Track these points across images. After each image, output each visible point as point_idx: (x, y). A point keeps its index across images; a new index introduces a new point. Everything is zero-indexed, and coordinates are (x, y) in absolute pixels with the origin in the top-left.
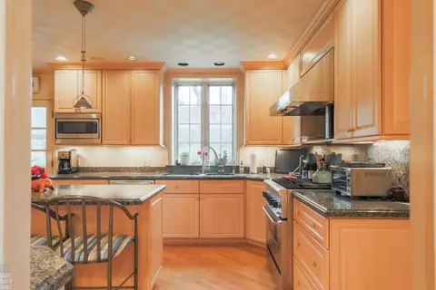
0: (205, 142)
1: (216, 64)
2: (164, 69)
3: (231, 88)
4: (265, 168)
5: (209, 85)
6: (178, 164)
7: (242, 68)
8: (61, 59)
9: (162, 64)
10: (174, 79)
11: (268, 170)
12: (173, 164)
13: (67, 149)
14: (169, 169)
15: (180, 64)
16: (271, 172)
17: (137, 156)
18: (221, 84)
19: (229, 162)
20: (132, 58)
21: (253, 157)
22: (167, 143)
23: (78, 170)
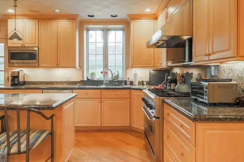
0: (106, 66)
1: (112, 16)
2: (79, 18)
3: (121, 32)
4: (143, 82)
6: (88, 80)
7: (129, 19)
8: (11, 11)
9: (78, 15)
10: (85, 26)
11: (145, 83)
12: (85, 79)
13: (17, 70)
15: (89, 16)
16: (147, 84)
17: (62, 74)
19: (121, 78)
20: (57, 11)
21: (135, 75)
23: (24, 83)
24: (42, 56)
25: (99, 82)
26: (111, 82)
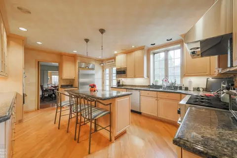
0: (167, 76)
1: (167, 40)
2: (145, 48)
4: (198, 88)
5: (168, 51)
6: (153, 85)
7: (182, 38)
9: (145, 46)
11: (201, 89)
12: (151, 84)
13: (120, 79)
14: (149, 86)
15: (152, 45)
16: (203, 90)
17: (139, 81)
18: (174, 49)
19: (178, 83)
20: (133, 47)
21: (190, 82)
22: (148, 76)
23: (123, 85)
24: (128, 72)
25: (160, 87)
26: (169, 87)
